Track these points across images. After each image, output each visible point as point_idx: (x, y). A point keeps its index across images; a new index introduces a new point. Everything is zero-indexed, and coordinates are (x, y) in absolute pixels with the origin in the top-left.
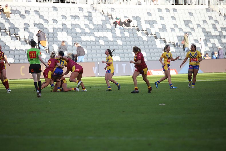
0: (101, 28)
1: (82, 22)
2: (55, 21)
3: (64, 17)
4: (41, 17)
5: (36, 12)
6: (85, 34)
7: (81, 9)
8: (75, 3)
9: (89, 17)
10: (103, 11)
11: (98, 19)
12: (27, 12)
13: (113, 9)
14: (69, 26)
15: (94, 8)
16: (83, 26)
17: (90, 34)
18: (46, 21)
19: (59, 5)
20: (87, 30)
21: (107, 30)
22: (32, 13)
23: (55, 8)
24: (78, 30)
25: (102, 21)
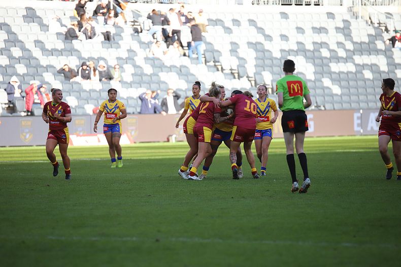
0: (367, 48)
1: (333, 38)
2: (284, 37)
3: (300, 30)
4: (260, 30)
5: (252, 22)
6: (338, 59)
7: (331, 15)
8: (321, 4)
9: (345, 30)
10: (370, 18)
11: (361, 33)
12: (236, 22)
13: (389, 15)
14: (310, 47)
15: (355, 14)
16: (333, 46)
17: (346, 60)
18: (269, 38)
19: (292, 10)
20: (342, 53)
21: (377, 52)
22: (245, 24)
23: (284, 15)
24: (325, 53)
25: (369, 35)
